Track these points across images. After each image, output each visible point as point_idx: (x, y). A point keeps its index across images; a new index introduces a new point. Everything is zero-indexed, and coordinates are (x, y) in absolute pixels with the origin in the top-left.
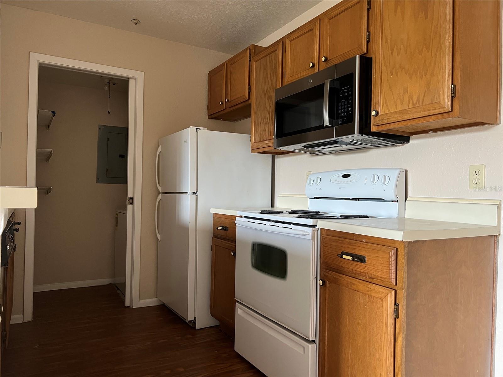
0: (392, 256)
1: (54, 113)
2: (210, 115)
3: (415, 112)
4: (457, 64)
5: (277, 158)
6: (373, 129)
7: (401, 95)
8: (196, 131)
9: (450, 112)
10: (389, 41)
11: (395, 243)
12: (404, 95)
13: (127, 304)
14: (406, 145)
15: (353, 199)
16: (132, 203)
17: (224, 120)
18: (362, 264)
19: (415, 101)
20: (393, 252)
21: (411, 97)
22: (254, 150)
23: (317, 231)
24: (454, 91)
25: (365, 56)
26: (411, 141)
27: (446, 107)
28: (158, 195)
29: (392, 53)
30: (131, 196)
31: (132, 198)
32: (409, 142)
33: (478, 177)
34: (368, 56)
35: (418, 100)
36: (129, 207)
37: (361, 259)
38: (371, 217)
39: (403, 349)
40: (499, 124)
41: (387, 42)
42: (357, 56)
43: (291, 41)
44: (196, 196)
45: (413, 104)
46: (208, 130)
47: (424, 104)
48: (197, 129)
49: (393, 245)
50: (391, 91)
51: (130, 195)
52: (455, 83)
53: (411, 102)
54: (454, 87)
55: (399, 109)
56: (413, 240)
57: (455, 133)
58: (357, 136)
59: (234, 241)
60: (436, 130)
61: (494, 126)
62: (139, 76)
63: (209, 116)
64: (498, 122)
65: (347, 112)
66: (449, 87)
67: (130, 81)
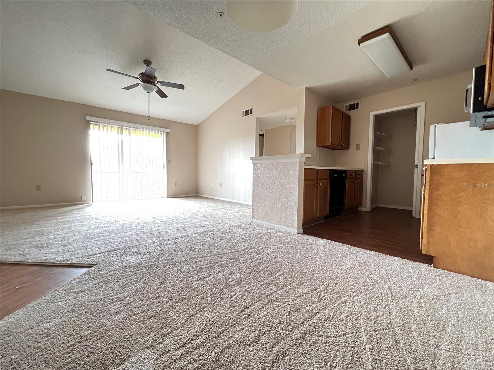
1: (382, 132)
13: (413, 215)
16: (417, 168)
31: (417, 165)
48: (435, 125)
62: (423, 104)
67: (418, 108)
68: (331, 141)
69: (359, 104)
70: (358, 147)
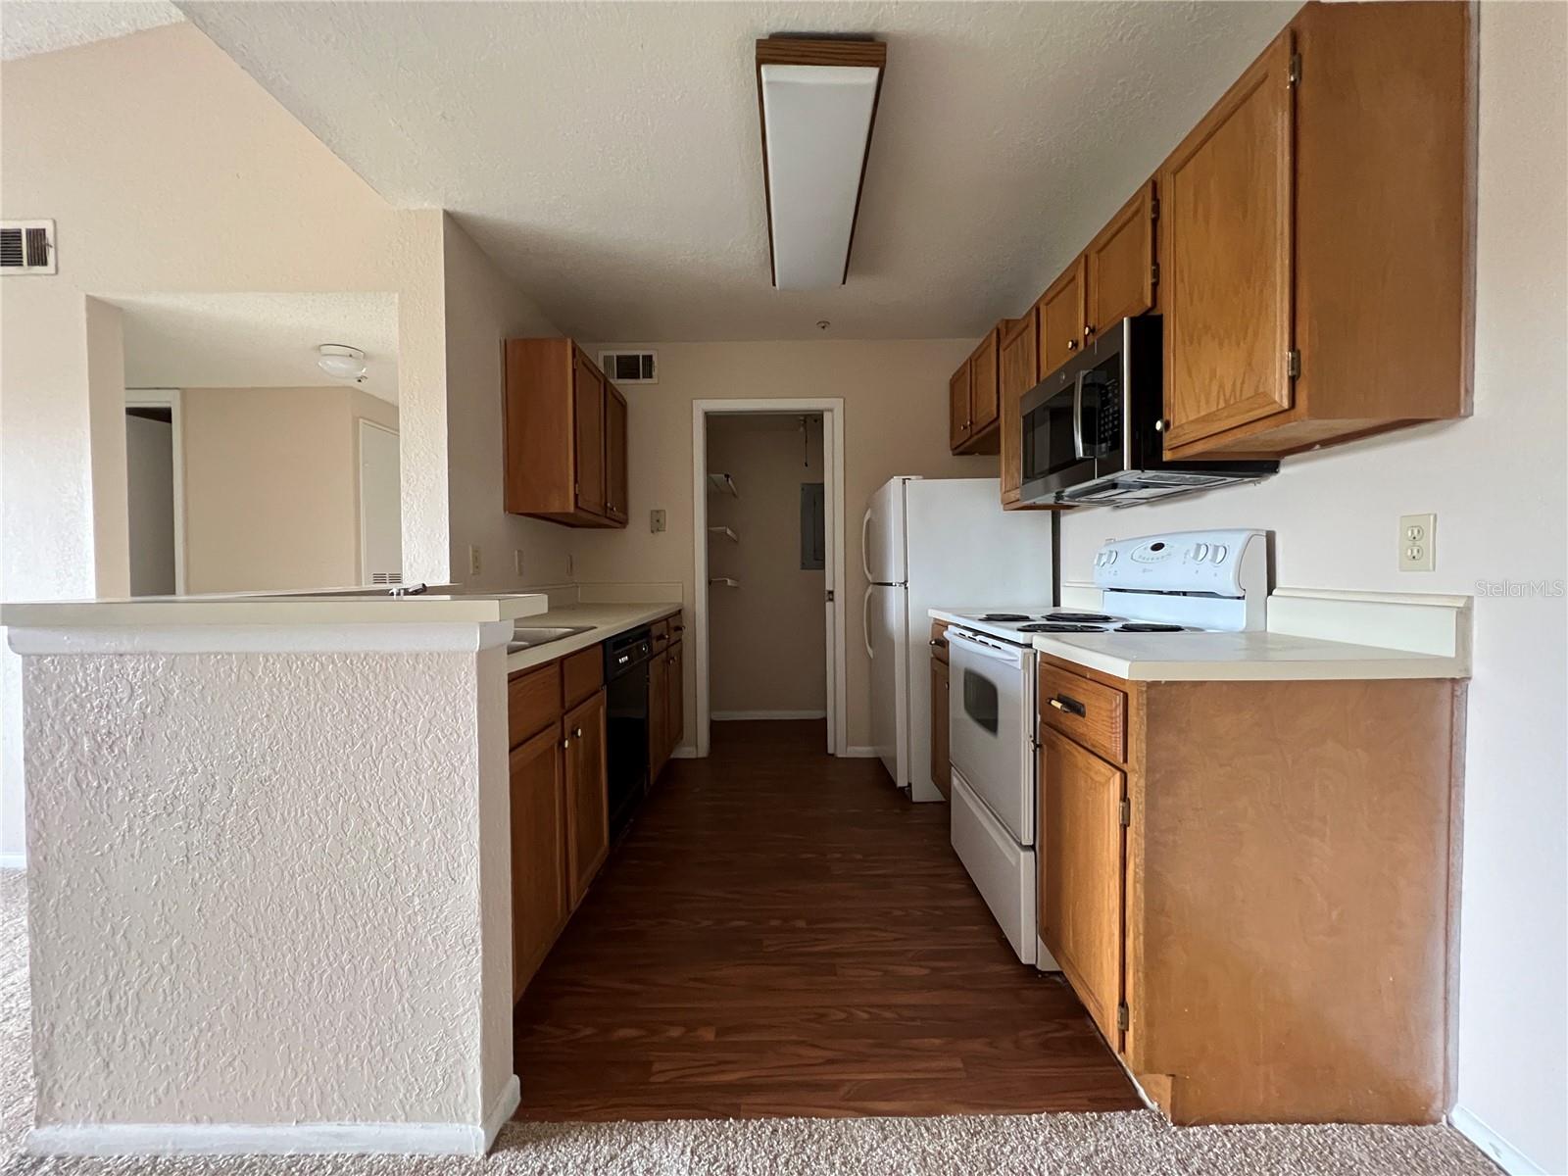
0: (1116, 707)
1: (727, 476)
2: (956, 448)
3: (1227, 417)
4: (1302, 305)
5: (1064, 514)
6: (1167, 456)
7: (1207, 382)
8: (904, 483)
9: (1286, 411)
10: (1186, 280)
11: (1124, 684)
12: (1211, 380)
13: (830, 750)
14: (1273, 479)
15: (1171, 593)
16: (832, 600)
17: (981, 453)
18: (1078, 717)
19: (1228, 395)
20: (1119, 698)
21: (1221, 387)
22: (1008, 505)
23: (1035, 655)
24: (1296, 364)
25: (1152, 314)
26: (1283, 470)
27: (1277, 399)
28: (867, 587)
29: (1192, 301)
30: (831, 589)
31: (831, 593)
32: (1277, 472)
33: (1418, 543)
34: (1156, 313)
35: (1233, 390)
36: (829, 605)
37: (1075, 708)
38: (1189, 628)
39: (1138, 885)
40: (1466, 417)
41: (1182, 281)
42: (1125, 319)
43: (1047, 304)
44: (906, 588)
45: (1226, 401)
46: (925, 478)
47: (1243, 398)
48: (904, 480)
49: (1122, 688)
50: (1190, 376)
51: (829, 587)
52: (1299, 346)
53: (1222, 397)
54: (1295, 356)
55: (1203, 413)
56: (1163, 679)
57: (1370, 446)
58: (1127, 474)
59: (948, 664)
60: (1326, 443)
61: (1453, 424)
62: (837, 404)
63: (953, 450)
64: (1462, 411)
65: (1112, 429)
66: (1282, 358)
67: (825, 414)
68: (576, 496)
69: (654, 359)
70: (657, 523)
